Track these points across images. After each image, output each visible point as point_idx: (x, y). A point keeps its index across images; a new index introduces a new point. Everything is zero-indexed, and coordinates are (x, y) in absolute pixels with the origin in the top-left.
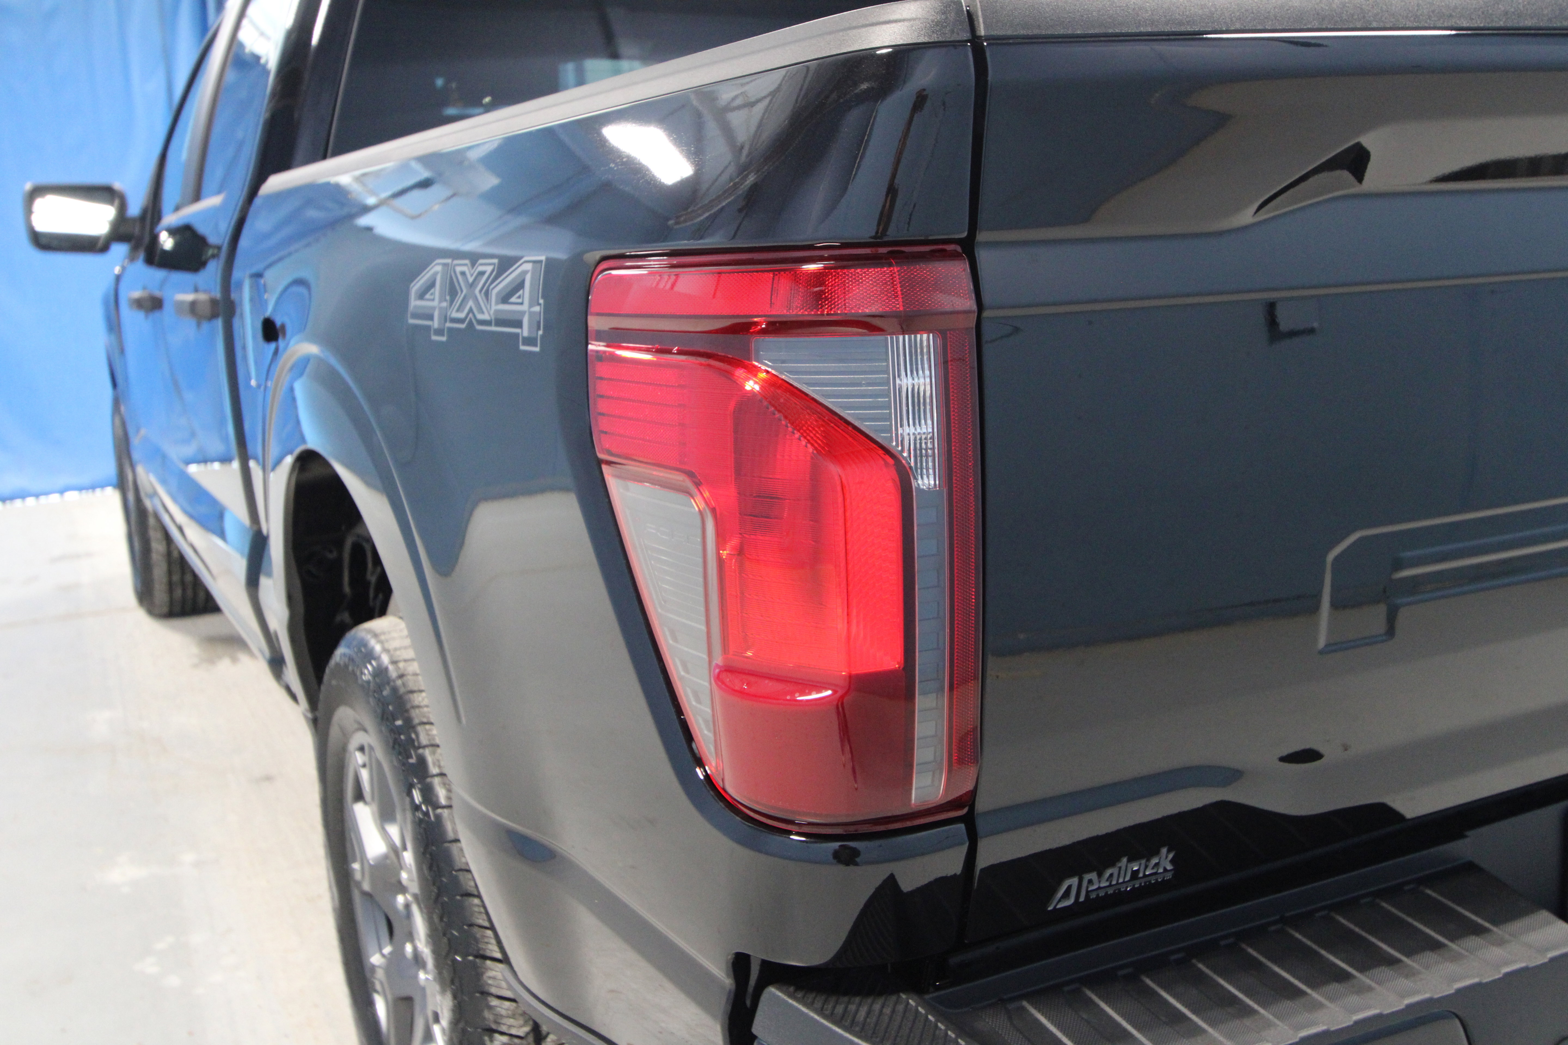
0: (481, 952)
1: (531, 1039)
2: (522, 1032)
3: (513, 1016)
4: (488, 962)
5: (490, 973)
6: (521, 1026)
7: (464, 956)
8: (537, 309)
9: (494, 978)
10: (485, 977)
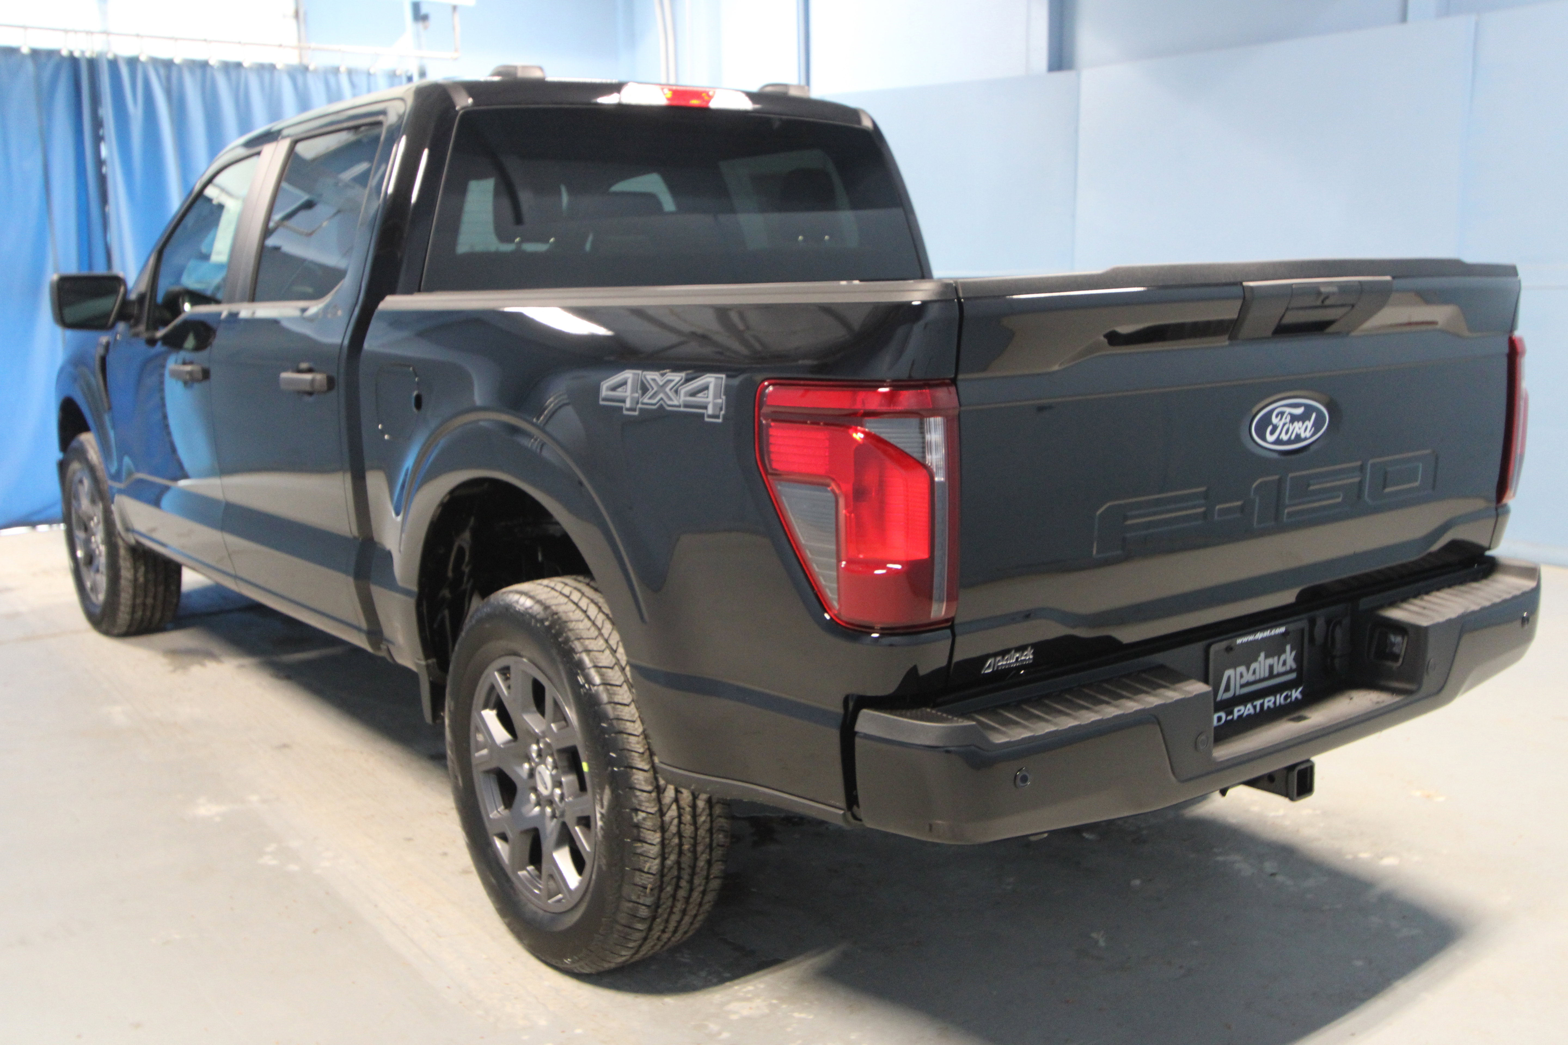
0: (630, 765)
1: (658, 815)
2: (652, 810)
3: (648, 801)
4: (634, 771)
5: (636, 777)
6: (653, 807)
7: (618, 768)
8: (720, 401)
9: (638, 779)
10: (632, 779)
